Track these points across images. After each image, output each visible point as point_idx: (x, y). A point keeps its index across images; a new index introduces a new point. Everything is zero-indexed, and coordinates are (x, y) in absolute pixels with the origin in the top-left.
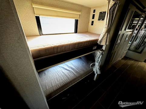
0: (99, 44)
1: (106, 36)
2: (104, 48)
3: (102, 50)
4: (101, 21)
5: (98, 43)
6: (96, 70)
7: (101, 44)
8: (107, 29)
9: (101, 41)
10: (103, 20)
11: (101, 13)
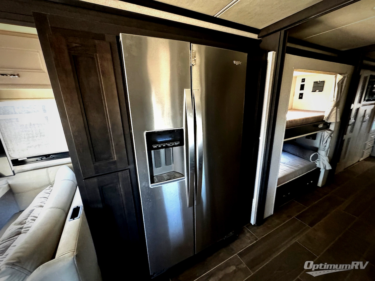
0: (326, 121)
1: (334, 111)
2: (332, 127)
3: (330, 130)
4: (317, 93)
5: (324, 119)
6: (323, 164)
7: (329, 122)
8: (335, 103)
9: (328, 118)
10: (322, 91)
11: (316, 83)
